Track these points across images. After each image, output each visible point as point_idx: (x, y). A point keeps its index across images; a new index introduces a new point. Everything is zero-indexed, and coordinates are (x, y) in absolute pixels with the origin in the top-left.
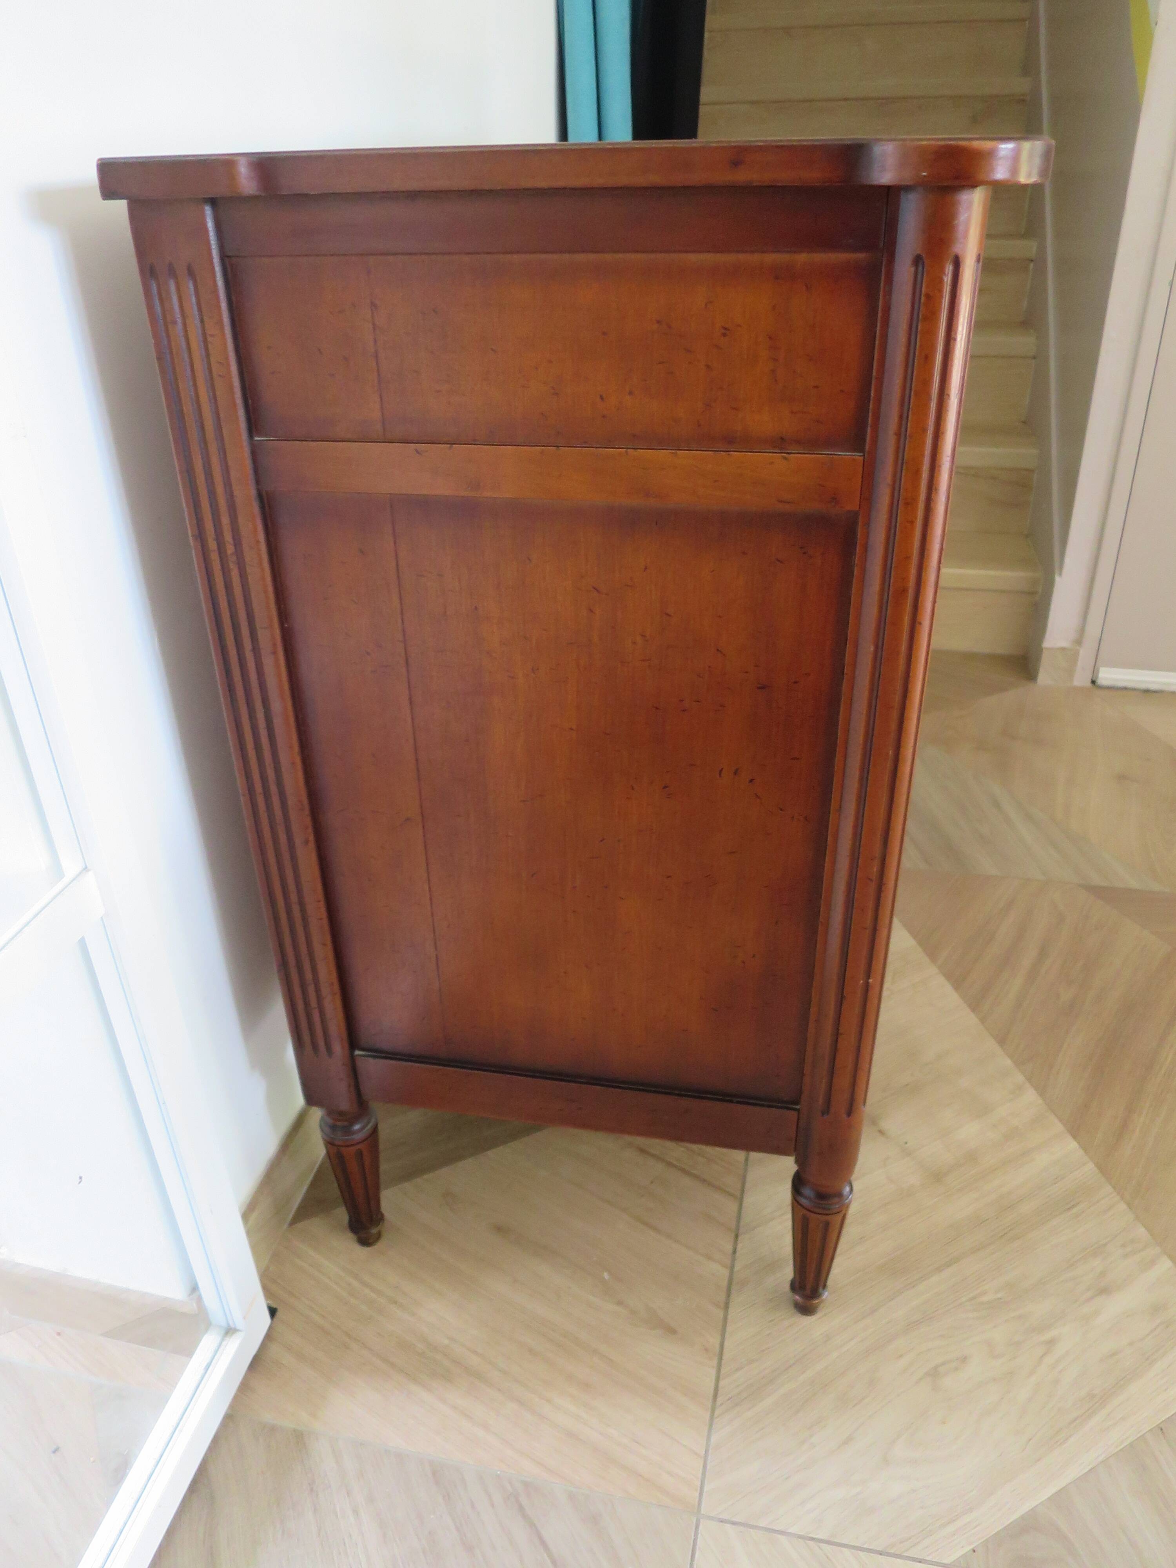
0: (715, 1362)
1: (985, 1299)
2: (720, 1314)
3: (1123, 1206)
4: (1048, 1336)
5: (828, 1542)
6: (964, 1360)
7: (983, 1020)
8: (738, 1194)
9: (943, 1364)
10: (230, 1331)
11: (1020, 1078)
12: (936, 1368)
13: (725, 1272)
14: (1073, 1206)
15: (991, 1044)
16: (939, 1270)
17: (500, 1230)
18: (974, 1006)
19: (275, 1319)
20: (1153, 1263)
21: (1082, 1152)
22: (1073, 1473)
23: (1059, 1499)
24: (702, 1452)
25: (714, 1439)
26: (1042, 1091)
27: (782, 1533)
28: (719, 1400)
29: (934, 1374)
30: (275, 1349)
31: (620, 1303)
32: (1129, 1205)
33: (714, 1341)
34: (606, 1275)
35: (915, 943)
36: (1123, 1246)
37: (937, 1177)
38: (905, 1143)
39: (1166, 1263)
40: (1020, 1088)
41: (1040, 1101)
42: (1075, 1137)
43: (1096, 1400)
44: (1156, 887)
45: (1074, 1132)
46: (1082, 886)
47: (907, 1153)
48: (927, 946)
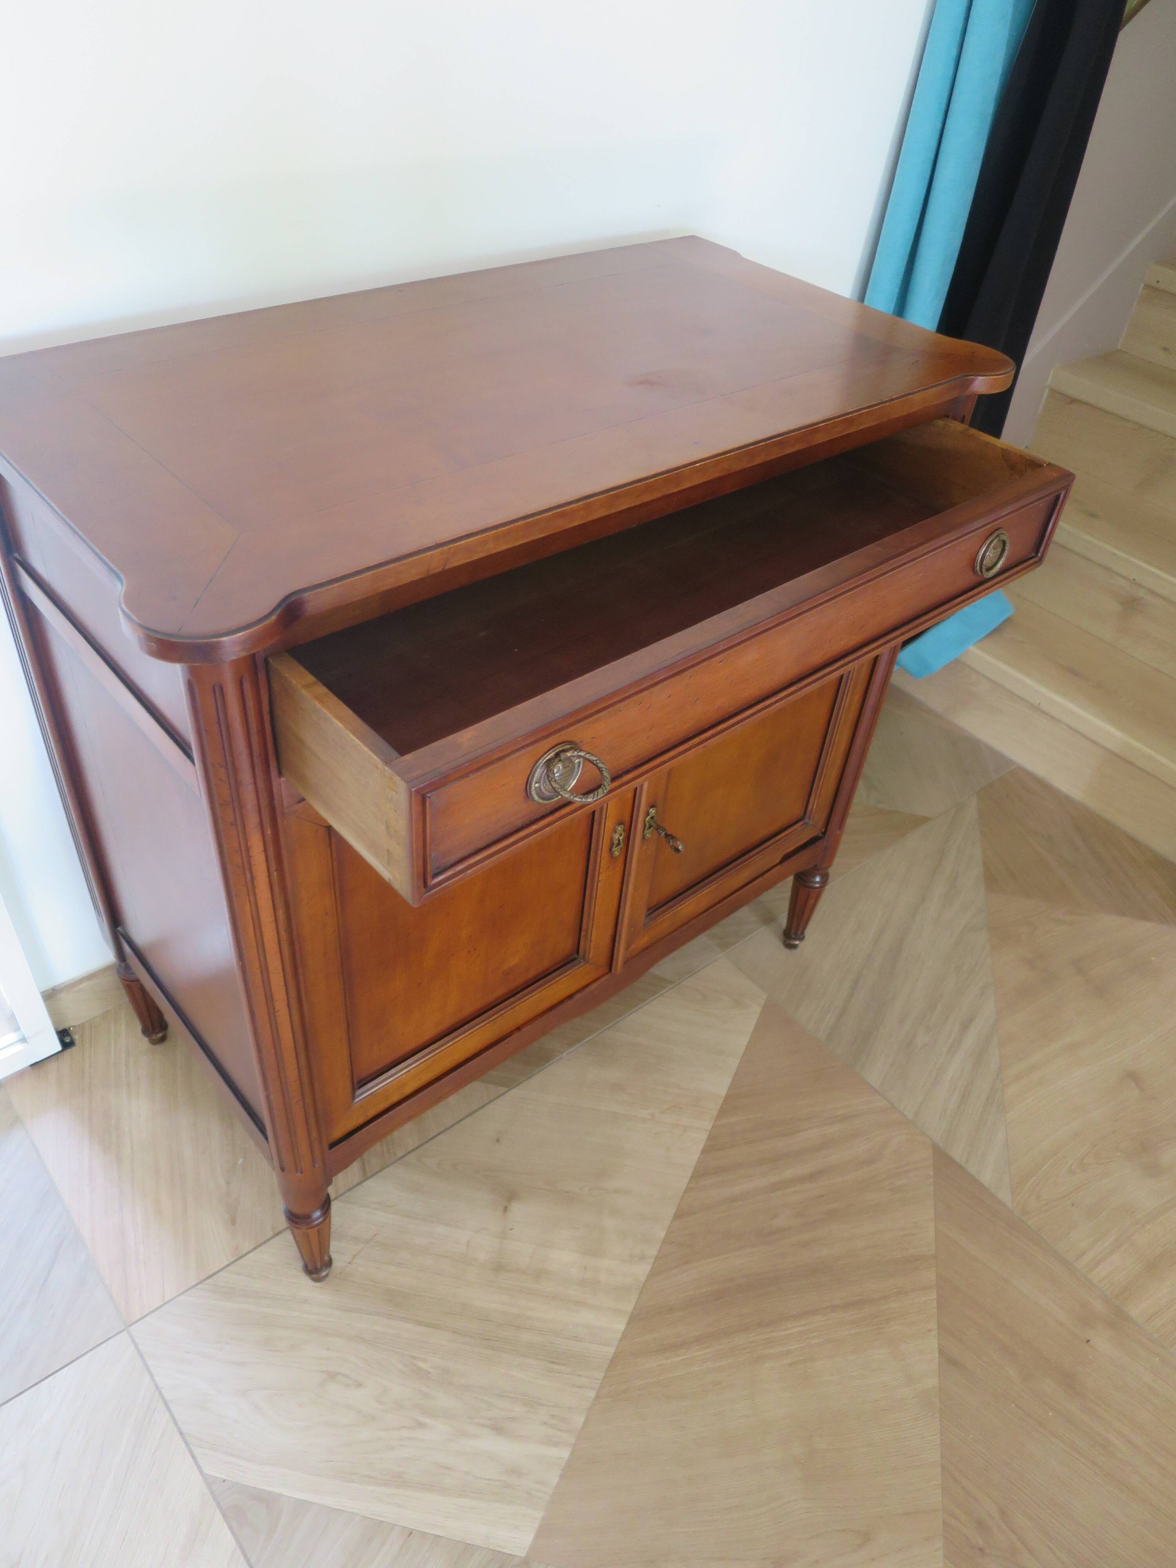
0: (232, 1260)
1: (421, 1364)
2: (270, 1234)
3: (592, 1394)
4: (427, 1420)
5: (165, 1403)
6: (359, 1385)
7: (688, 1190)
8: (369, 1174)
9: (345, 1376)
10: (23, 1040)
11: (653, 1252)
12: (337, 1374)
14: (559, 1364)
15: (671, 1211)
16: (420, 1323)
18: (699, 1174)
19: (69, 1051)
20: (556, 1444)
21: (619, 1336)
22: (329, 1501)
23: (301, 1506)
24: (167, 1298)
25: (181, 1297)
26: (652, 1274)
27: (151, 1375)
28: (209, 1281)
29: (332, 1376)
30: (52, 1066)
31: (228, 1183)
32: (598, 1397)
33: (247, 1246)
34: (240, 1161)
35: (723, 1092)
36: (553, 1416)
37: (499, 1268)
38: (511, 1229)
39: (565, 1453)
40: (642, 1258)
41: (643, 1279)
42: (629, 1323)
43: (398, 1480)
44: (1005, 1195)
45: (634, 1319)
46: (935, 1147)
47: (503, 1236)
48: (729, 1103)
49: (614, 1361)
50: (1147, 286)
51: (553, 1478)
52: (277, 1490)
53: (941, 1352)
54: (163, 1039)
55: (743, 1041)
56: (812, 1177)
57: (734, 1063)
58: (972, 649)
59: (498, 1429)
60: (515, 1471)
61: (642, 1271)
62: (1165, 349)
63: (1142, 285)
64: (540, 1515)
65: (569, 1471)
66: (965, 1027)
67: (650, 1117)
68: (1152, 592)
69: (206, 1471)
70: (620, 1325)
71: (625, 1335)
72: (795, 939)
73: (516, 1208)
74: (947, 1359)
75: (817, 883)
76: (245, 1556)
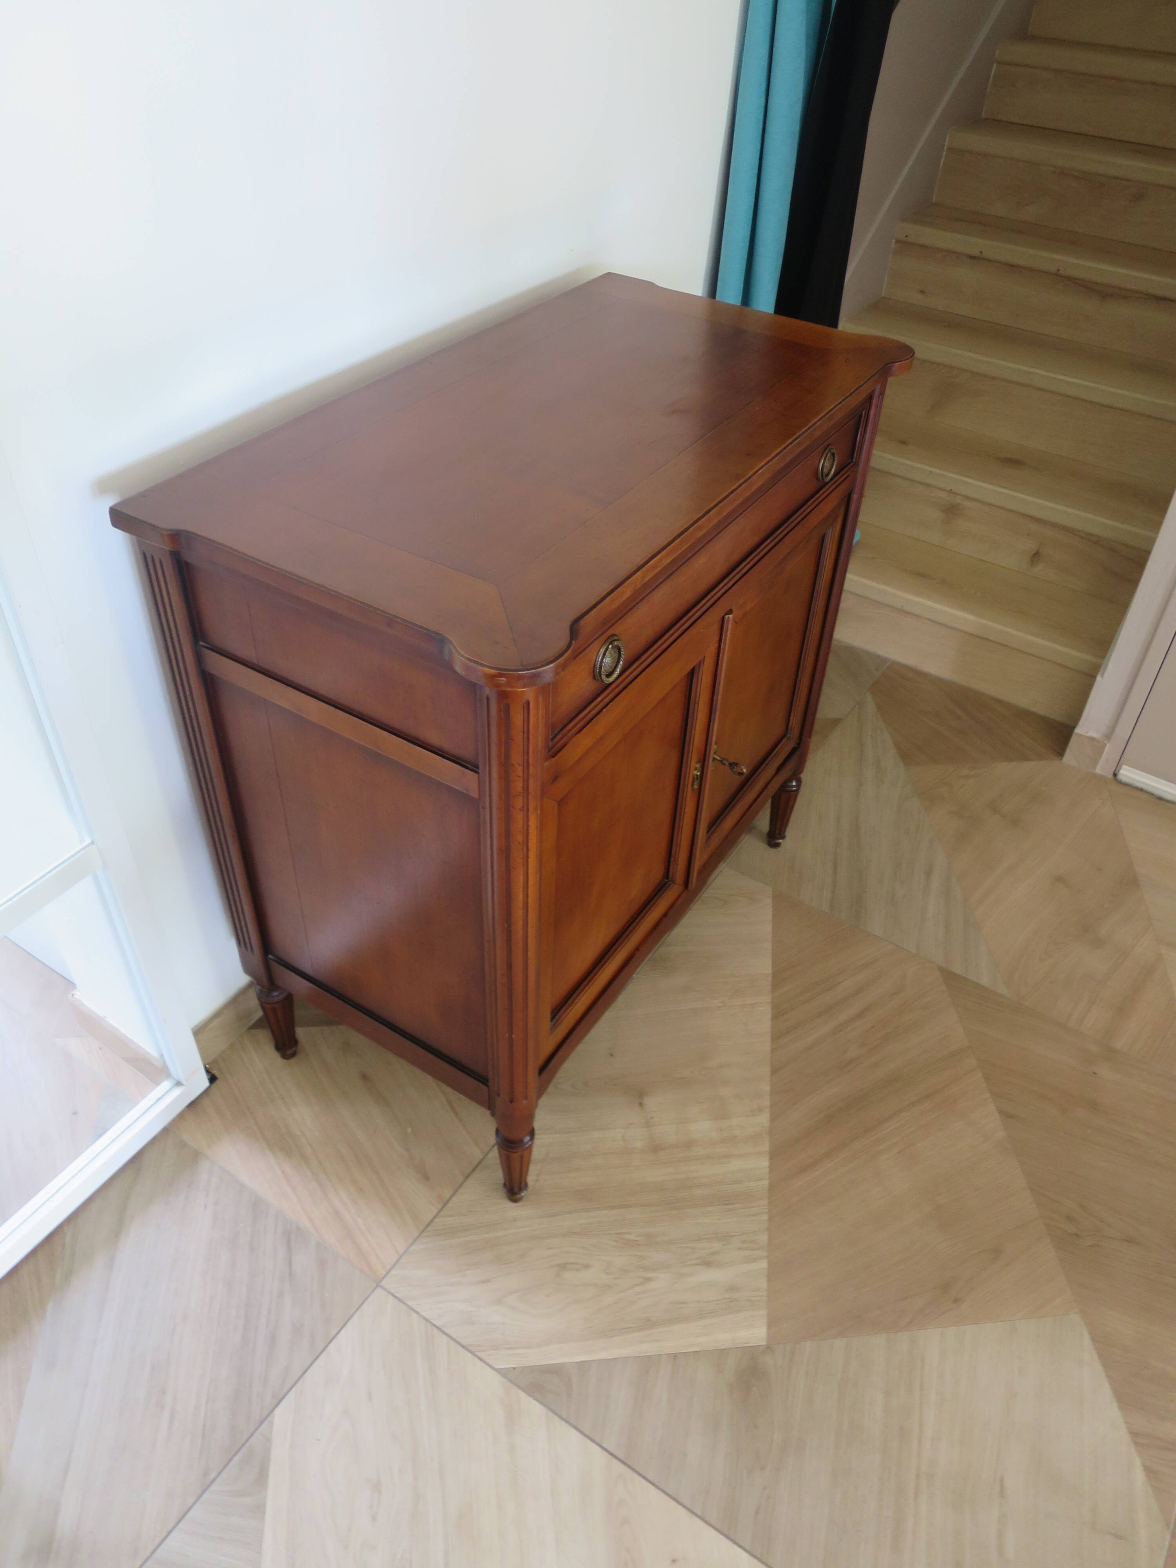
0: (439, 1206)
1: (627, 1237)
2: (461, 1179)
3: (765, 1217)
4: (651, 1275)
5: (439, 1329)
6: (587, 1266)
7: (773, 1050)
9: (572, 1264)
10: (179, 1084)
11: (767, 1102)
12: (566, 1264)
13: (481, 1156)
14: (732, 1204)
15: (766, 1070)
16: (612, 1208)
17: (365, 1077)
18: (776, 1036)
19: (214, 1085)
20: (755, 1260)
21: (767, 1170)
22: (604, 1355)
23: (584, 1366)
24: (401, 1252)
25: (413, 1248)
26: (773, 1119)
27: (417, 1313)
28: (429, 1228)
29: (563, 1267)
30: (206, 1101)
31: (407, 1150)
32: (771, 1219)
33: (447, 1193)
34: (409, 1130)
35: (770, 972)
36: (744, 1242)
37: (655, 1149)
38: (652, 1118)
39: (764, 1264)
40: (760, 1110)
41: (767, 1124)
42: (771, 1159)
43: (648, 1324)
44: (1002, 989)
45: (774, 1155)
46: (940, 969)
47: (648, 1125)
48: (779, 978)
49: (772, 1188)
50: (898, 241)
51: (763, 1284)
52: (560, 1361)
53: (1000, 1112)
54: (294, 1054)
55: (768, 928)
56: (860, 1015)
57: (768, 945)
59: (707, 1264)
60: (733, 1288)
61: (764, 1119)
62: (922, 292)
63: (894, 240)
64: (764, 1312)
65: (771, 1276)
66: (928, 874)
67: (721, 1005)
68: (968, 498)
69: (497, 1367)
70: (765, 1163)
71: (771, 1169)
72: (779, 839)
73: (649, 1101)
74: (1006, 1115)
75: (794, 786)
76: (556, 1414)
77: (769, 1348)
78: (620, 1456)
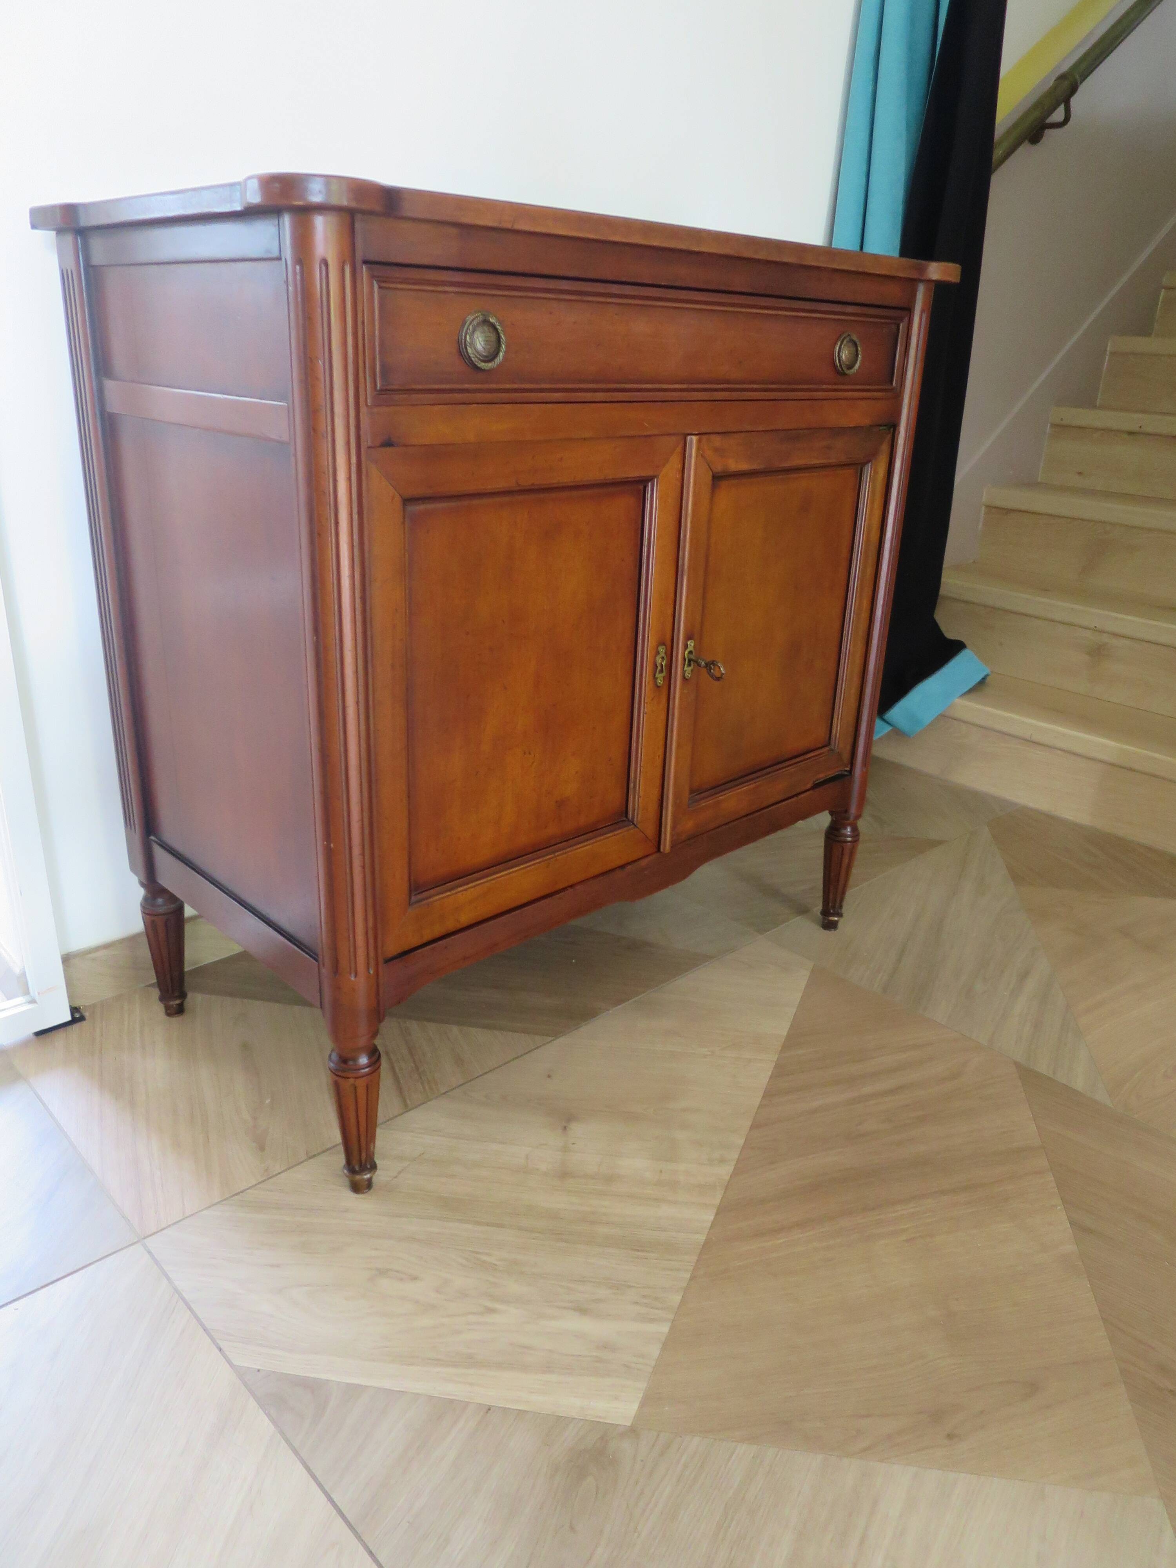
0: (262, 1179)
1: (485, 1258)
2: (303, 1158)
3: (688, 1276)
5: (186, 1303)
6: (415, 1278)
7: (761, 1106)
9: (397, 1271)
10: (33, 1001)
11: (734, 1155)
12: (388, 1270)
14: (643, 1251)
15: (744, 1124)
16: (478, 1223)
17: (246, 1047)
18: (769, 1094)
19: (78, 1024)
20: (652, 1321)
21: (709, 1225)
22: (386, 1384)
23: (353, 1391)
24: (187, 1214)
25: (205, 1212)
27: (169, 1279)
28: (237, 1197)
29: (383, 1272)
31: (255, 1119)
32: (692, 1278)
33: (278, 1168)
34: (268, 1101)
35: (785, 1034)
36: (644, 1296)
37: (564, 1174)
38: (574, 1144)
39: (665, 1328)
40: (722, 1161)
41: (727, 1178)
42: (717, 1214)
43: (470, 1361)
44: (1101, 1096)
45: (721, 1211)
46: (1017, 1065)
47: (565, 1149)
48: (792, 1040)
49: (708, 1245)
50: (1054, 426)
51: (655, 1350)
52: (324, 1376)
53: (1073, 1223)
54: (180, 1010)
55: (798, 996)
56: (893, 1091)
57: (791, 1011)
58: (958, 701)
59: (582, 1310)
60: (606, 1346)
61: (725, 1171)
63: (1049, 425)
64: (642, 1385)
65: (670, 1344)
66: (1024, 976)
67: (710, 1054)
68: (1116, 635)
69: (236, 1362)
70: (708, 1216)
71: (714, 1224)
72: (833, 915)
73: (577, 1127)
74: (1080, 1228)
76: (287, 1441)
77: (633, 1431)
78: (349, 1516)
